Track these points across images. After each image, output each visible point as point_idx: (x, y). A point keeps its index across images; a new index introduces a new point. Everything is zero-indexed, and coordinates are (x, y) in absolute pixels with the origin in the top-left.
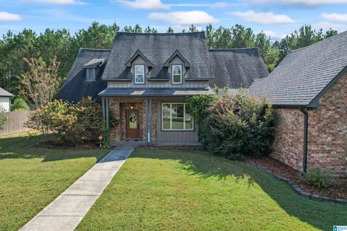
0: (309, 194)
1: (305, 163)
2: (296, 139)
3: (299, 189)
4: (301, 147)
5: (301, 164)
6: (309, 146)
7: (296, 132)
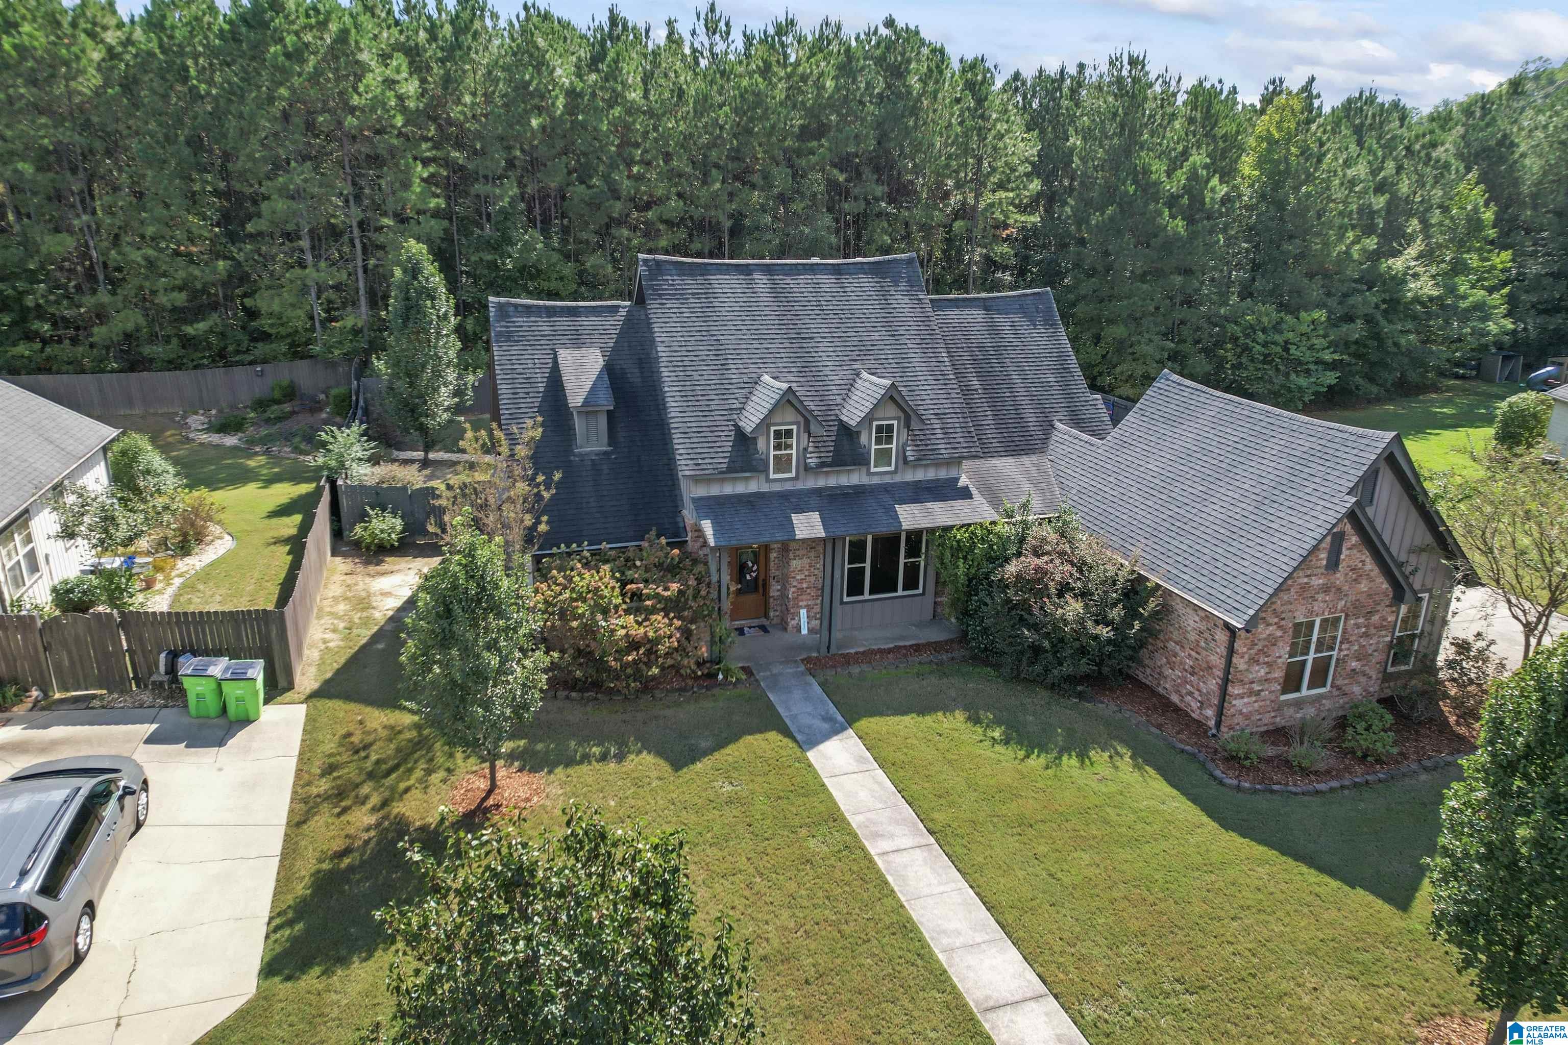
0: (1235, 782)
1: (1220, 714)
2: (1204, 665)
3: (1218, 773)
4: (1213, 684)
5: (1210, 713)
6: (1230, 689)
7: (1204, 653)
